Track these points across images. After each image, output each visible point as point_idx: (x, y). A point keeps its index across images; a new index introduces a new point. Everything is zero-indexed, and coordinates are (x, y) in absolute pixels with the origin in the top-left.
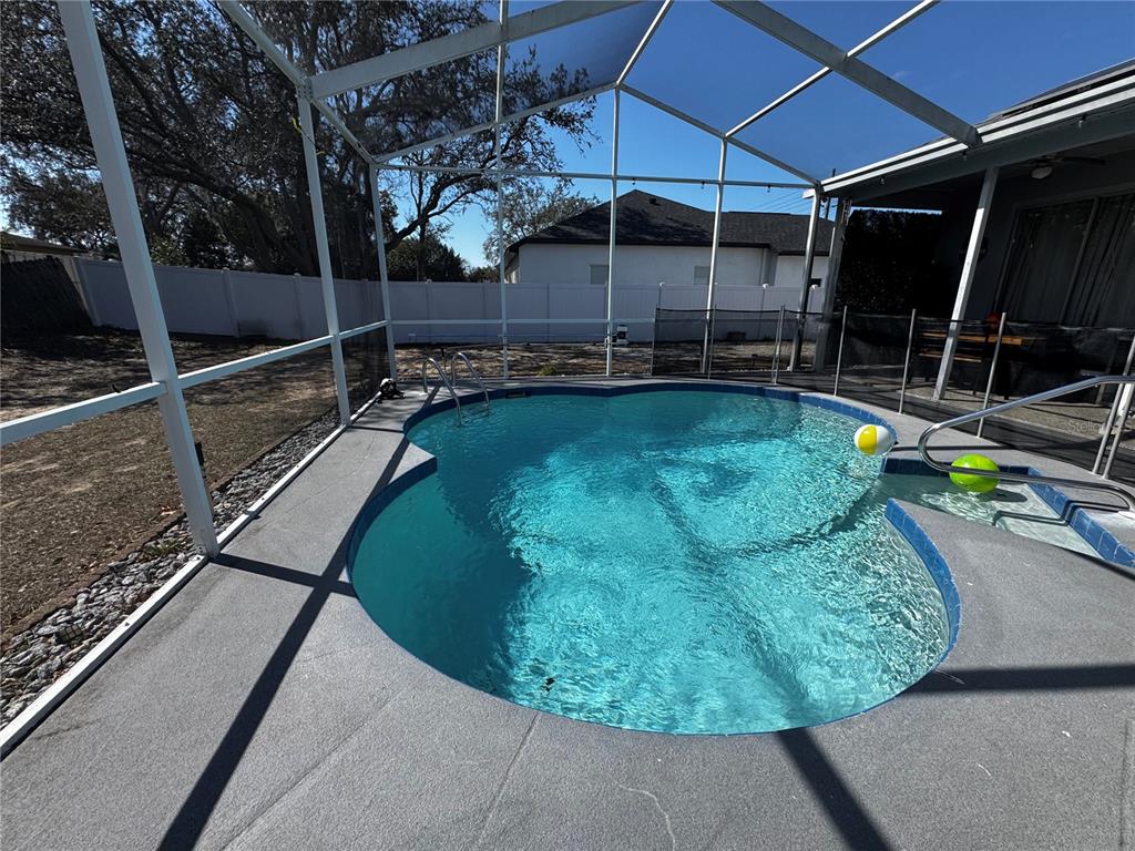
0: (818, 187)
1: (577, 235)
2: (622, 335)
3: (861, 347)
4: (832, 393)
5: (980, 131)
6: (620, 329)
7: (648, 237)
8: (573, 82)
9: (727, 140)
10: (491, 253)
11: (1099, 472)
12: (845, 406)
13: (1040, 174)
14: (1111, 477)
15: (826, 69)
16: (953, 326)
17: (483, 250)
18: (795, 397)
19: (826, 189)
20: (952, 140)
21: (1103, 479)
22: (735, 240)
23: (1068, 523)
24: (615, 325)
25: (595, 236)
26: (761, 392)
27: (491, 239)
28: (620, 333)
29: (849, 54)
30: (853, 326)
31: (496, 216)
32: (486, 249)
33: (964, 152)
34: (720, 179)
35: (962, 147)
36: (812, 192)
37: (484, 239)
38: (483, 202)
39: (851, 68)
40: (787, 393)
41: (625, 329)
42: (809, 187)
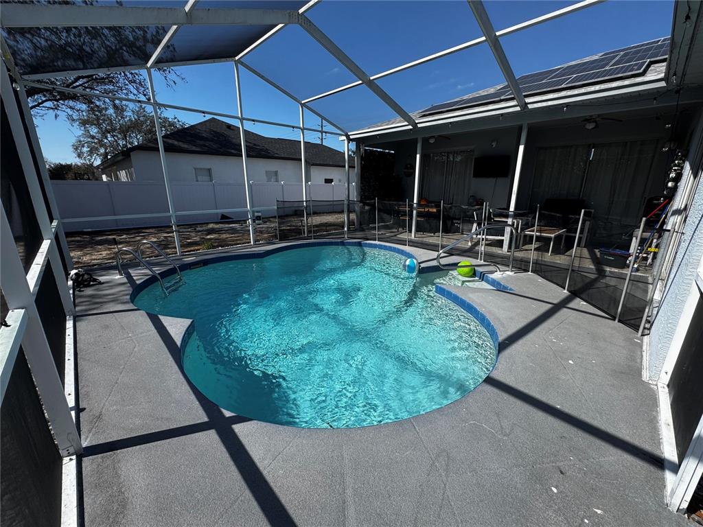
0: (348, 136)
1: (180, 147)
2: (258, 218)
3: (385, 216)
4: (375, 240)
5: (417, 122)
6: (256, 214)
7: (233, 151)
8: (154, 33)
9: (303, 105)
10: (83, 153)
11: (481, 260)
12: (385, 246)
13: (432, 141)
14: (484, 261)
15: (360, 82)
16: (415, 205)
17: (72, 149)
18: (360, 244)
19: (351, 137)
20: (406, 123)
21: (482, 262)
22: (286, 156)
23: (483, 280)
24: (253, 212)
25: (194, 148)
26: (343, 244)
27: (80, 141)
28: (257, 217)
29: (372, 78)
30: (382, 208)
31: (84, 123)
32: (76, 149)
33: (411, 129)
34: (301, 126)
35: (410, 127)
36: (344, 138)
37: (73, 140)
38: (69, 110)
39: (371, 84)
40: (355, 242)
41: (260, 214)
42: (342, 135)
